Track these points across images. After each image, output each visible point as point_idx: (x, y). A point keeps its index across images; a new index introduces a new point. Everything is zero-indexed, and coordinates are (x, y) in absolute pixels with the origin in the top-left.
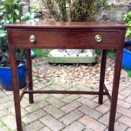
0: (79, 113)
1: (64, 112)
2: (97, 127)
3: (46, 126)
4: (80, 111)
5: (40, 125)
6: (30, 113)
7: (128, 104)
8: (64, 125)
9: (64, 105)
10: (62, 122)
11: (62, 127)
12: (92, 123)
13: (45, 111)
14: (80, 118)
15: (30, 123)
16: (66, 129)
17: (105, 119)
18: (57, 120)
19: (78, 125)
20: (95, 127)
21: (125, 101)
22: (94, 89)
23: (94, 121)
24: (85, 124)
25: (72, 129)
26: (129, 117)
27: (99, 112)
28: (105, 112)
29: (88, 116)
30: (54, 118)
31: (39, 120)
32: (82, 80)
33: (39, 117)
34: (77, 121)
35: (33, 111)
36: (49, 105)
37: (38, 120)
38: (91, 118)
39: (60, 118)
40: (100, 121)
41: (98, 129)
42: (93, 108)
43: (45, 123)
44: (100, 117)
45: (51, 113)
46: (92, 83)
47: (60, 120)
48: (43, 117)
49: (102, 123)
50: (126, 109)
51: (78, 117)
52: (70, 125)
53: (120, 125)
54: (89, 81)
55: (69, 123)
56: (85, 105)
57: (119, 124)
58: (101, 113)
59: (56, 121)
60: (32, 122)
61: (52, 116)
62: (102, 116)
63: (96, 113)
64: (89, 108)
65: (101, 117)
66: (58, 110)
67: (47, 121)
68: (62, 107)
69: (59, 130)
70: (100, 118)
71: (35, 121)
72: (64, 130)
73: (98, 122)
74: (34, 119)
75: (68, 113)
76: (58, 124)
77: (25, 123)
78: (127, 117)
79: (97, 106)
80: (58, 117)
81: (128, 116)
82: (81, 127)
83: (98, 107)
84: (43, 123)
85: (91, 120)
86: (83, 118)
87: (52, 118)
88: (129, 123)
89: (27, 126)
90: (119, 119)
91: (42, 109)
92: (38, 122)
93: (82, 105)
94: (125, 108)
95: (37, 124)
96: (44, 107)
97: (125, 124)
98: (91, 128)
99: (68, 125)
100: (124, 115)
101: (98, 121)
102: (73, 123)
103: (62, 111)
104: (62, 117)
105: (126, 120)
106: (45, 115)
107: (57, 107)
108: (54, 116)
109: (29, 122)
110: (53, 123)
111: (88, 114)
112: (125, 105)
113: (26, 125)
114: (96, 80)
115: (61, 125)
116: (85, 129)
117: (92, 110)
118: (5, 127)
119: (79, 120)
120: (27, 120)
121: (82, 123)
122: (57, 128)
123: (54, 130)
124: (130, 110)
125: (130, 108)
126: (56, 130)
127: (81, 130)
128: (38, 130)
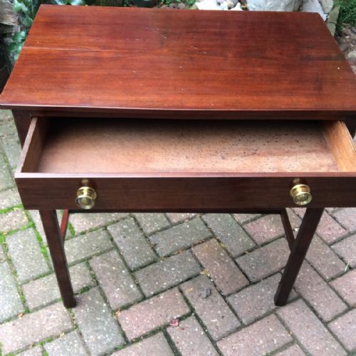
0: (202, 229)
1: (168, 219)
2: (227, 278)
3: (116, 248)
4: (206, 224)
5: (105, 241)
7: (337, 227)
8: (154, 256)
10: (155, 245)
11: (149, 258)
12: (218, 264)
14: (199, 243)
15: (86, 231)
16: (157, 266)
17: (253, 262)
18: (146, 237)
19: (185, 261)
20: (221, 277)
21: (334, 218)
23: (226, 259)
24: (202, 262)
25: (169, 268)
26: (315, 270)
27: (249, 236)
28: (264, 241)
29: (220, 242)
30: (141, 229)
33: (109, 220)
34: (188, 251)
37: (105, 228)
38: (224, 251)
39: (154, 233)
40: (241, 264)
41: (227, 283)
42: (242, 222)
43: (116, 240)
44: (247, 253)
47: (151, 238)
48: (117, 221)
49: (241, 270)
50: (325, 242)
51: (194, 240)
52: (169, 256)
55: (168, 252)
58: (253, 240)
59: (143, 239)
60: (91, 231)
61: (138, 224)
62: (250, 251)
65: (250, 252)
67: (122, 234)
69: (141, 264)
70: (245, 254)
71: (96, 229)
72: (151, 266)
73: (234, 266)
74: (97, 225)
75: (176, 224)
76: (143, 249)
77: (76, 230)
80: (149, 231)
81: (315, 266)
82: (190, 270)
83: (254, 223)
84: (112, 240)
85: (222, 254)
86: (206, 245)
87: (136, 231)
88: (308, 285)
89: (76, 239)
92: (102, 232)
94: (321, 238)
95: (99, 238)
98: (212, 276)
99: (165, 257)
100: (309, 259)
101: (236, 263)
102: (179, 253)
104: (159, 231)
105: (304, 277)
106: (124, 219)
108: (142, 225)
109: (84, 230)
110: (133, 243)
111: (222, 237)
112: (329, 229)
113: (76, 234)
115: (149, 252)
116: (198, 275)
117: (235, 226)
118: (31, 230)
119: (193, 249)
120: (82, 222)
121: (196, 259)
122: (137, 260)
123: (129, 264)
124: (332, 249)
125: (335, 243)
126: (134, 262)
127: (186, 276)
128: (97, 255)
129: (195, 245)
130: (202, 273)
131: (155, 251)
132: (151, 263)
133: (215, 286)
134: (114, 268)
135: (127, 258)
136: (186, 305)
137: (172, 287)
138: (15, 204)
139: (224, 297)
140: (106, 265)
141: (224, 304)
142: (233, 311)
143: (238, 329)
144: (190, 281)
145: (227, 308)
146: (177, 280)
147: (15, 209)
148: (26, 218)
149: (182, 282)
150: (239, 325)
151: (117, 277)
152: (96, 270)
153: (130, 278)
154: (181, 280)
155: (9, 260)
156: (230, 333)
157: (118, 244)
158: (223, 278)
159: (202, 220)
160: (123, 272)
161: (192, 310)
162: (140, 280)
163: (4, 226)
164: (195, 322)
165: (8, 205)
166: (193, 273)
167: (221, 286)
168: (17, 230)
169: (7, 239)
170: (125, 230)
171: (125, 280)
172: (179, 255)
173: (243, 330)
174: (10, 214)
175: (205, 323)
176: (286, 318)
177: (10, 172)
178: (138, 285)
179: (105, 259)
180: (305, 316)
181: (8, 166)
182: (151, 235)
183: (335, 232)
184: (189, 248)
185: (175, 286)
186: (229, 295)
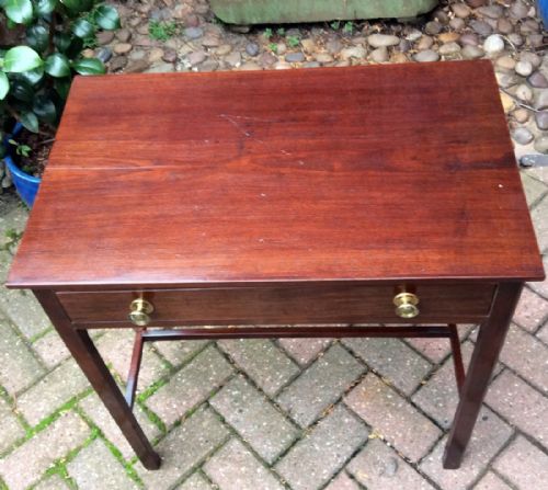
0: (348, 362)
1: (293, 360)
2: (409, 434)
3: (235, 433)
4: (351, 352)
5: (215, 427)
6: (174, 370)
7: (536, 299)
8: (294, 429)
10: (290, 411)
11: (289, 436)
12: (390, 415)
13: (226, 356)
14: (352, 388)
15: (181, 418)
16: (304, 446)
17: (438, 395)
18: (272, 401)
19: (342, 423)
20: (400, 435)
23: (397, 403)
24: (365, 418)
25: (321, 444)
26: (526, 381)
27: (419, 353)
28: (441, 355)
29: (380, 376)
30: (260, 390)
31: (208, 406)
33: (209, 388)
34: (340, 407)
35: (183, 358)
37: (207, 403)
38: (391, 390)
39: (281, 391)
40: (421, 404)
41: (412, 442)
43: (229, 419)
44: (424, 382)
45: (246, 368)
47: (279, 401)
48: (221, 387)
49: (425, 414)
50: (526, 331)
51: (343, 384)
52: (315, 423)
53: (488, 422)
55: (312, 417)
57: (485, 418)
58: (425, 358)
59: (268, 406)
60: (188, 415)
61: (253, 383)
62: (428, 377)
63: (410, 360)
65: (427, 379)
66: (271, 350)
67: (235, 407)
69: (279, 450)
70: (422, 385)
71: (194, 411)
72: (295, 449)
73: (412, 411)
74: (193, 403)
75: (308, 366)
76: (275, 423)
77: (165, 421)
78: (520, 376)
80: (273, 390)
81: (525, 375)
82: (353, 437)
84: (223, 421)
85: (390, 396)
86: (362, 388)
87: (253, 395)
88: (523, 409)
89: (172, 436)
91: (214, 343)
92: (205, 413)
94: (520, 326)
95: (205, 424)
97: (506, 415)
98: (387, 437)
99: (310, 426)
100: (512, 366)
101: (414, 405)
102: (327, 413)
103: (286, 353)
104: (288, 385)
105: (514, 398)
106: (229, 379)
108: (259, 383)
109: (177, 417)
110: (256, 416)
111: (381, 366)
113: (168, 429)
115: (284, 426)
116: (366, 442)
117: (395, 343)
118: (99, 443)
119: (345, 400)
120: (169, 405)
121: (356, 415)
122: (273, 445)
123: (262, 454)
124: (539, 340)
125: (540, 327)
126: (269, 450)
127: (350, 450)
128: (212, 455)
129: (346, 393)
130: (371, 437)
131: (292, 422)
132: (293, 444)
133: (397, 452)
134: (243, 469)
135: (256, 445)
137: (336, 475)
138: (58, 406)
139: (413, 466)
140: (230, 467)
141: (419, 477)
142: (434, 485)
144: (358, 456)
145: (424, 483)
146: (339, 461)
147: (61, 413)
148: (83, 424)
149: (348, 461)
151: (252, 482)
152: (217, 480)
153: (271, 477)
154: (345, 458)
157: (236, 426)
158: (404, 436)
159: (343, 346)
160: (259, 470)
162: (287, 476)
163: (57, 448)
165: (48, 410)
166: (358, 441)
167: (405, 450)
168: (79, 449)
169: (69, 469)
170: (236, 399)
171: (266, 484)
172: (329, 417)
174: (58, 424)
176: (508, 473)
177: (31, 350)
178: (287, 486)
179: (225, 459)
180: (533, 462)
181: (24, 340)
182: (278, 396)
183: (535, 310)
184: (340, 399)
185: (340, 470)
186: (420, 461)
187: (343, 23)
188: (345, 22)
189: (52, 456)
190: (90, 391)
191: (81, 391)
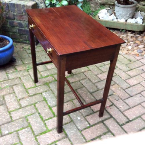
1: (99, 79)
2: (123, 95)
3: (84, 87)
4: (112, 80)
5: (80, 85)
6: (74, 75)
9: (101, 73)
10: (97, 86)
12: (119, 91)
13: (85, 75)
14: (111, 86)
16: (99, 92)
17: (131, 90)
22: (132, 61)
23: (121, 90)
24: (114, 91)
28: (133, 85)
29: (118, 85)
30: (91, 82)
32: (124, 50)
33: (80, 79)
35: (76, 73)
36: (89, 71)
37: (79, 81)
38: (120, 88)
40: (127, 91)
42: (125, 79)
43: (84, 84)
45: (89, 78)
46: (132, 54)
48: (83, 79)
49: (127, 93)
54: (130, 52)
56: (118, 76)
57: (141, 96)
58: (129, 84)
59: (92, 84)
60: (75, 82)
61: (90, 80)
62: (129, 88)
63: (126, 84)
64: (121, 79)
66: (95, 76)
68: (99, 74)
70: (127, 88)
71: (77, 81)
72: (97, 92)
74: (77, 80)
75: (102, 80)
76: (93, 87)
77: (70, 82)
79: (128, 78)
83: (129, 80)
84: (82, 84)
86: (114, 86)
87: (89, 82)
90: (143, 92)
91: (83, 73)
93: (116, 75)
95: (78, 84)
96: (85, 72)
98: (118, 95)
99: (101, 89)
101: (125, 91)
103: (98, 77)
104: (97, 82)
106: (85, 79)
107: (95, 73)
109: (73, 82)
110: (90, 85)
114: (137, 52)
115: (95, 88)
116: (113, 94)
117: (123, 81)
120: (72, 80)
121: (111, 90)
126: (91, 91)
127: (109, 95)
128: (79, 89)
130: (114, 94)
131: (97, 88)
132: (97, 91)
133: (119, 97)
134: (85, 92)
135: (89, 89)
136: (111, 102)
139: (123, 100)
141: (123, 102)
142: (127, 104)
143: (129, 109)
144: (111, 96)
145: (124, 103)
147: (50, 76)
148: (53, 79)
150: (129, 108)
151: (86, 94)
153: (91, 95)
155: (51, 90)
156: (127, 110)
158: (121, 95)
160: (88, 93)
161: (113, 104)
162: (94, 95)
164: (115, 107)
165: (47, 75)
166: (111, 94)
167: (121, 97)
168: (52, 82)
169: (49, 84)
170: (86, 82)
171: (89, 95)
173: (131, 109)
174: (48, 77)
175: (118, 107)
178: (94, 97)
179: (81, 90)
182: (95, 83)
186: (124, 100)
187: (122, 30)
188: (123, 30)
189: (46, 82)
190: (56, 74)
191: (54, 74)
